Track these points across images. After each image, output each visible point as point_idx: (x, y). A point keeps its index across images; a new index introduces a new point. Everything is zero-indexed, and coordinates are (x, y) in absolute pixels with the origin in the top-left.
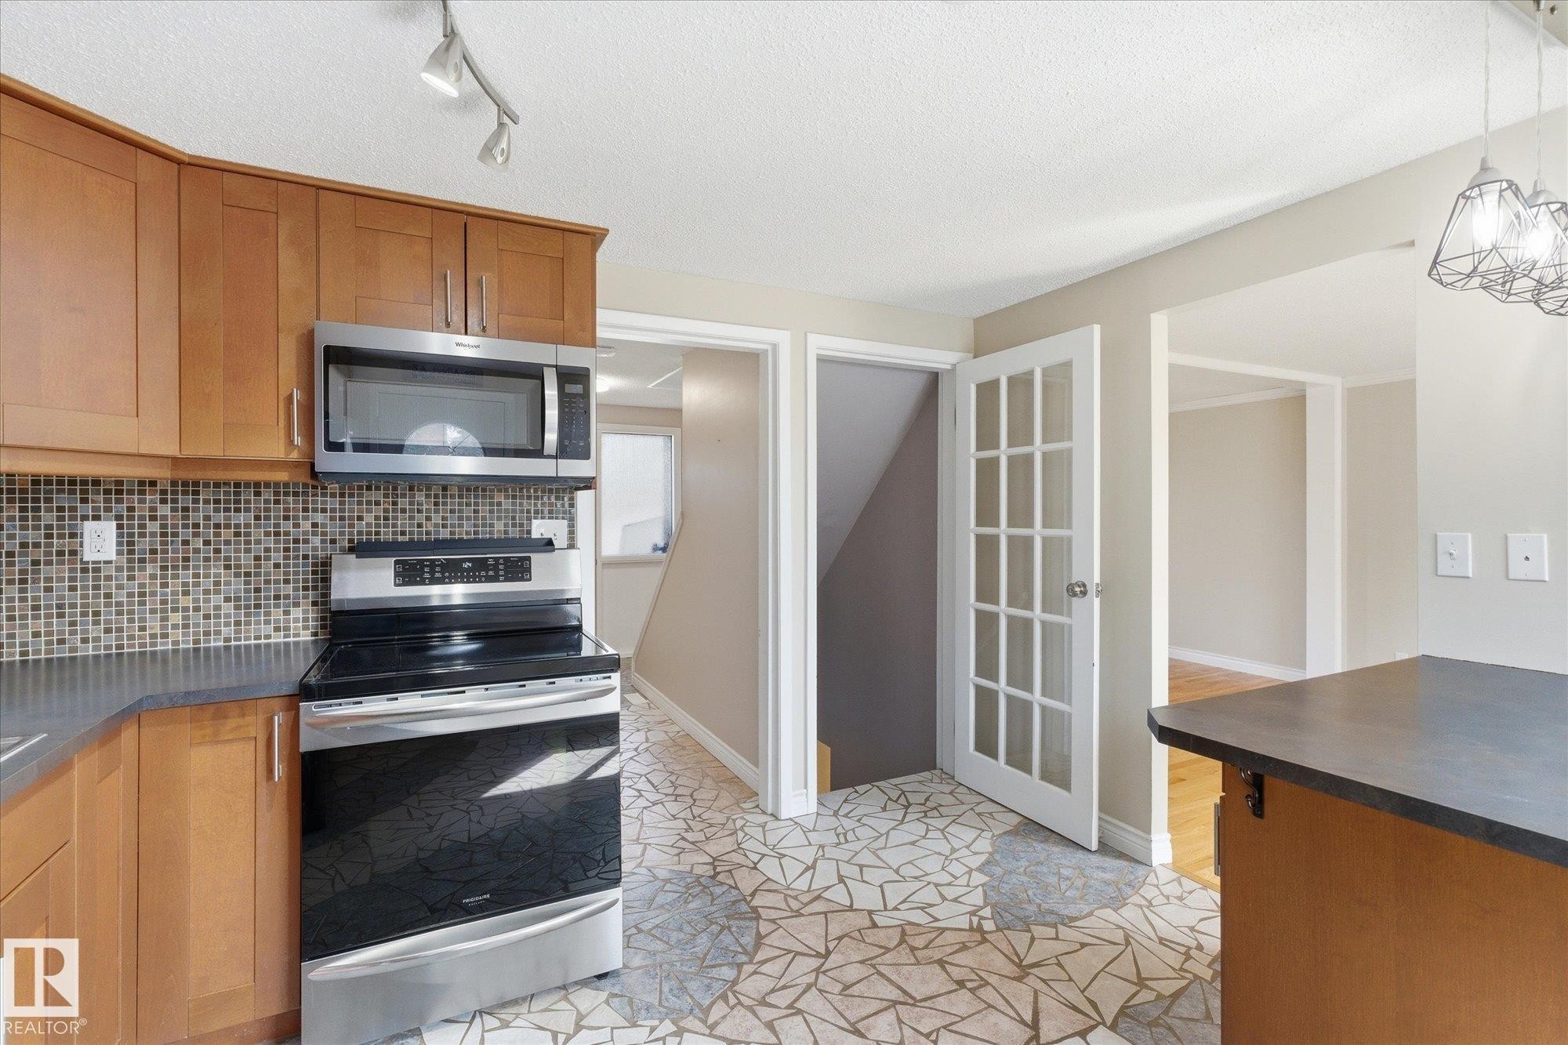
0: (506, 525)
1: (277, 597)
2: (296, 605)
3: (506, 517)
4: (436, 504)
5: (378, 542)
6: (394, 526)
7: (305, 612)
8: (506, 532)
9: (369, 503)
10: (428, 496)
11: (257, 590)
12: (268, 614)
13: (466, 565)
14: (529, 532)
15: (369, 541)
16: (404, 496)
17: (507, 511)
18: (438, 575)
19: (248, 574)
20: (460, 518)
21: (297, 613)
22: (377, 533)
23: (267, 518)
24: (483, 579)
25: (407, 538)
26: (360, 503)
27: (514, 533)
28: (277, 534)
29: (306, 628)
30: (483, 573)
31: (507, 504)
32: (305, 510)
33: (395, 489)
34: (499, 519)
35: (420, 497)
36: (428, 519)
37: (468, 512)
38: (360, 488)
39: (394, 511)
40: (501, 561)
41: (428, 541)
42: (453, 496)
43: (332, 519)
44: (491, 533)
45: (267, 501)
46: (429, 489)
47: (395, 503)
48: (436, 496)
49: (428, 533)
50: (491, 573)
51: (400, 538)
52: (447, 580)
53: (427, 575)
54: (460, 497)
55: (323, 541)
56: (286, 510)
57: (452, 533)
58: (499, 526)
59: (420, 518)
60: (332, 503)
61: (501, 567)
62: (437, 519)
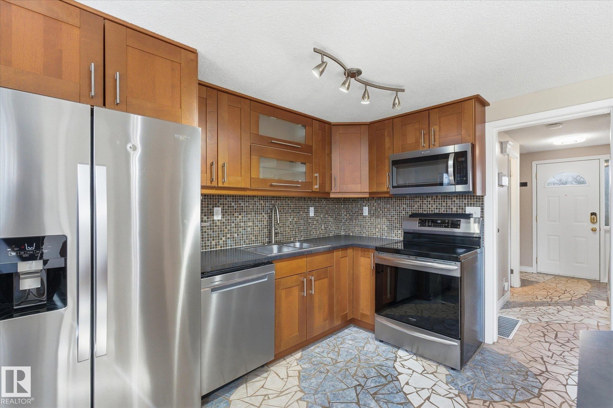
0: (457, 209)
1: (396, 227)
2: (399, 230)
3: (457, 206)
4: (434, 202)
5: (418, 213)
6: (423, 208)
7: (401, 232)
8: (457, 211)
9: (416, 202)
10: (432, 199)
11: (392, 225)
12: (394, 231)
13: (439, 222)
14: (465, 211)
15: (416, 213)
16: (425, 199)
17: (457, 204)
18: (430, 224)
19: (390, 221)
20: (442, 206)
21: (400, 232)
22: (418, 211)
23: (394, 206)
24: (443, 227)
25: (426, 212)
26: (414, 202)
27: (460, 211)
28: (396, 210)
29: (401, 236)
30: (444, 225)
31: (457, 201)
32: (402, 204)
33: (423, 197)
34: (454, 206)
35: (429, 199)
36: (432, 206)
37: (444, 204)
38: (414, 197)
39: (423, 204)
40: (450, 221)
41: (432, 214)
42: (439, 199)
43: (408, 206)
44: (452, 211)
45: (394, 202)
46: (432, 197)
47: (423, 202)
48: (434, 199)
49: (432, 211)
50: (446, 225)
51: (424, 212)
52: (432, 226)
53: (427, 224)
54: (442, 199)
55: (405, 213)
56: (398, 204)
57: (439, 211)
58: (454, 209)
59: (430, 206)
60: (408, 202)
61: (450, 223)
62: (434, 206)
